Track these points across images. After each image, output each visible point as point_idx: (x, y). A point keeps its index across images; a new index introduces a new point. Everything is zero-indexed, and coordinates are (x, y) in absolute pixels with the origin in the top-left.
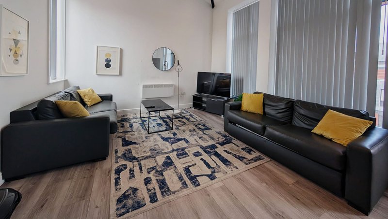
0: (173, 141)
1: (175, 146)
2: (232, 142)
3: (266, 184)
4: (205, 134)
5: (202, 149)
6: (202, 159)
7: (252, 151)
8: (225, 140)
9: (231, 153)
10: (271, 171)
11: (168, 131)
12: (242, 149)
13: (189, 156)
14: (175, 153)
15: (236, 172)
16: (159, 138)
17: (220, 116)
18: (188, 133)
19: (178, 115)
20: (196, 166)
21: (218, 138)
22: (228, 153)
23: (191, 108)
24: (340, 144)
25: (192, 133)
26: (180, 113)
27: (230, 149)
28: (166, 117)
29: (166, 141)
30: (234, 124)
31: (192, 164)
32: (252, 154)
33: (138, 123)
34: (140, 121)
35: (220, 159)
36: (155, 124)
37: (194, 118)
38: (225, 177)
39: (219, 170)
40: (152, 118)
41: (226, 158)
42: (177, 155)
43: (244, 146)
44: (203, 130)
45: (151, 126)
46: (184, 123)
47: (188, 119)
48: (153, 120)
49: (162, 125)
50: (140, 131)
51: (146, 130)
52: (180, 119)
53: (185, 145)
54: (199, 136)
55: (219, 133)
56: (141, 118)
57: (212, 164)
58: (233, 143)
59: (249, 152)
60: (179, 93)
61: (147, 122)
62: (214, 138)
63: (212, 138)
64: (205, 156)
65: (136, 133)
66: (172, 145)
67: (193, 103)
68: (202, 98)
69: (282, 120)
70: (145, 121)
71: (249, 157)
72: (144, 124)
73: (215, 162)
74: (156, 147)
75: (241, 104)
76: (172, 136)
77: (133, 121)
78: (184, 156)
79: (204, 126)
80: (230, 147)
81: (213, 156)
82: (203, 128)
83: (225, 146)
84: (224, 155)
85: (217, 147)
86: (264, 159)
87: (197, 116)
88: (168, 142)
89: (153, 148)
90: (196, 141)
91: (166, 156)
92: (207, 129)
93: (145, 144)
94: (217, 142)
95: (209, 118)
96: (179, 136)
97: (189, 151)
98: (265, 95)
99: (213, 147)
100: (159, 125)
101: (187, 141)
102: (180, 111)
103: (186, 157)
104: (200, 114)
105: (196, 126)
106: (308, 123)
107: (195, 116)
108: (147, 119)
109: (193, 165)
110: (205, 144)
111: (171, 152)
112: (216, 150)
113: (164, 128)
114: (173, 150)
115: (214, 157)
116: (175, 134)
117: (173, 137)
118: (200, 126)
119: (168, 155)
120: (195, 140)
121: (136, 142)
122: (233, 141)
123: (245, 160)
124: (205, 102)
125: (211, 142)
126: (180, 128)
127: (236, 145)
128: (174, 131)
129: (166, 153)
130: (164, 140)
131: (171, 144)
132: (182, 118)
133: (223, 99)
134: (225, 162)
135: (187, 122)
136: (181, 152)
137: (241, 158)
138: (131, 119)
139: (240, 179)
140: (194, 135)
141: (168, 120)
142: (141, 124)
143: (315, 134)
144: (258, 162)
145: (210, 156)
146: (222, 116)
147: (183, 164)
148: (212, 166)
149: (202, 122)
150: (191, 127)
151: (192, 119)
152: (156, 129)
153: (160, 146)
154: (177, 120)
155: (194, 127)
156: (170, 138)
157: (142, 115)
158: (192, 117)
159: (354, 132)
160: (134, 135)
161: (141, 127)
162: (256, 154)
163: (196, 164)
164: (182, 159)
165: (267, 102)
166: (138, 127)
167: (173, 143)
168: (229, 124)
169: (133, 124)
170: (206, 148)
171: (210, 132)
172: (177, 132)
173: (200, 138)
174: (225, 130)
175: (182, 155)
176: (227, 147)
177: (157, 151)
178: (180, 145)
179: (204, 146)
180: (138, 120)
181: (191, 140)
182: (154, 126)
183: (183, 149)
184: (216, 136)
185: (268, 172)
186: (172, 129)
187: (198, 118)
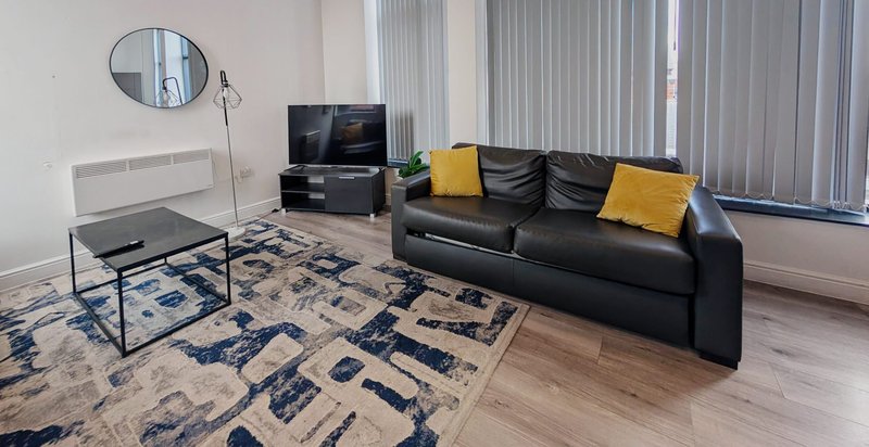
0: (241, 350)
1: (256, 371)
2: (425, 288)
3: (559, 385)
4: (344, 284)
5: (355, 342)
6: (368, 384)
7: (482, 295)
8: (408, 284)
9: (439, 322)
10: (546, 340)
11: (215, 315)
12: (459, 298)
13: (319, 390)
14: (264, 400)
15: (477, 382)
16: (179, 359)
17: (365, 218)
18: (289, 297)
19: (240, 243)
20: (357, 422)
21: (387, 287)
22: (433, 324)
23: (276, 211)
24: (660, 233)
25: (304, 293)
26: (245, 235)
27: (433, 311)
28: (195, 261)
29: (214, 360)
30: (421, 235)
31: (339, 423)
32: (486, 306)
33: (64, 321)
34: (76, 308)
35: (419, 358)
36: (148, 301)
37: (297, 242)
38: (458, 418)
39: (433, 399)
40: (135, 281)
41: (432, 345)
42: (276, 407)
43: (459, 287)
44: (334, 273)
45: (132, 315)
46: (268, 267)
47: (277, 250)
48: (137, 288)
49: (182, 298)
50: (77, 356)
51: (112, 339)
52: (251, 257)
53: (293, 349)
54: (331, 297)
55: (384, 269)
56: (76, 293)
57: (407, 390)
58: (432, 289)
59: (477, 301)
60: (234, 175)
61: (114, 302)
62: (375, 287)
63: (370, 292)
64: (374, 368)
65: (50, 377)
66: (244, 369)
67: (283, 195)
68: (306, 178)
69: (526, 202)
70: (101, 301)
71: (485, 316)
72: (97, 318)
73: (410, 376)
74: (175, 406)
75: (429, 178)
76: (233, 330)
77: (31, 318)
78: (302, 397)
79: (332, 258)
80: (428, 303)
81: (396, 354)
82: (332, 265)
83: (414, 304)
84: (423, 336)
85: (395, 319)
86: (516, 309)
87: (302, 234)
88: (223, 360)
89: (157, 418)
90: (328, 320)
91: (224, 433)
92: (346, 265)
93: (111, 415)
94: (390, 299)
95: (340, 230)
96: (261, 322)
97: (313, 369)
98: (480, 148)
99: (384, 321)
100: (170, 301)
101: (296, 333)
102: (242, 230)
103: (310, 399)
104: (308, 225)
105: (310, 266)
106: (581, 198)
107: (295, 233)
108: (111, 291)
109: (347, 423)
110: (357, 322)
111: (244, 404)
112: (397, 328)
113: (193, 308)
114: (254, 391)
115: (400, 358)
116: (243, 319)
117: (238, 331)
118: (322, 263)
119: (234, 424)
120: (322, 316)
121: (59, 422)
122: (427, 282)
123: (479, 331)
124: (318, 189)
125: (373, 308)
126: (256, 288)
127: (439, 291)
128: (238, 306)
129: (223, 419)
130: (202, 361)
131: (240, 367)
132: (255, 250)
133: (366, 171)
134: (437, 360)
135: (277, 262)
136: (288, 387)
137: (468, 330)
138: (23, 311)
139: (495, 404)
140: (313, 299)
141: (203, 272)
142: (78, 320)
143: (606, 220)
144: (510, 323)
145: (387, 359)
146: (372, 215)
147: (310, 435)
148: (406, 396)
149: (324, 246)
150: (296, 274)
151: (288, 247)
152: (161, 322)
153: (190, 393)
154: (238, 262)
155: (303, 270)
156: (229, 343)
157: (82, 281)
158: (289, 239)
159: (677, 202)
160: (46, 386)
161: (79, 337)
162: (495, 302)
163: (353, 415)
164: (300, 417)
165: (487, 164)
166: (66, 341)
167: (244, 361)
168: (409, 237)
169: (38, 336)
170: (366, 337)
171: (357, 275)
172: (248, 307)
173: (335, 303)
174: (398, 255)
175: (295, 398)
176: (422, 305)
177: (179, 429)
178: (275, 357)
179: (357, 328)
180: (60, 306)
181: (308, 320)
182: (147, 314)
183: (291, 371)
184: (380, 281)
185: (543, 345)
186: (229, 303)
187: (309, 239)
